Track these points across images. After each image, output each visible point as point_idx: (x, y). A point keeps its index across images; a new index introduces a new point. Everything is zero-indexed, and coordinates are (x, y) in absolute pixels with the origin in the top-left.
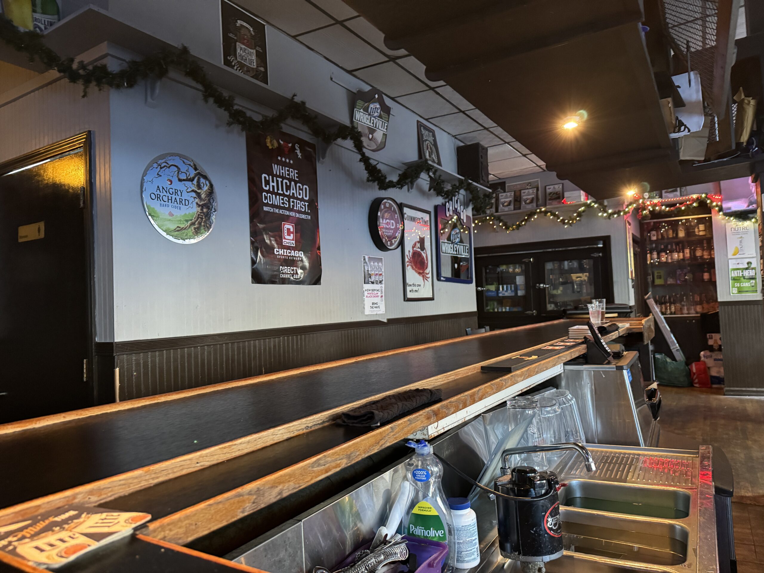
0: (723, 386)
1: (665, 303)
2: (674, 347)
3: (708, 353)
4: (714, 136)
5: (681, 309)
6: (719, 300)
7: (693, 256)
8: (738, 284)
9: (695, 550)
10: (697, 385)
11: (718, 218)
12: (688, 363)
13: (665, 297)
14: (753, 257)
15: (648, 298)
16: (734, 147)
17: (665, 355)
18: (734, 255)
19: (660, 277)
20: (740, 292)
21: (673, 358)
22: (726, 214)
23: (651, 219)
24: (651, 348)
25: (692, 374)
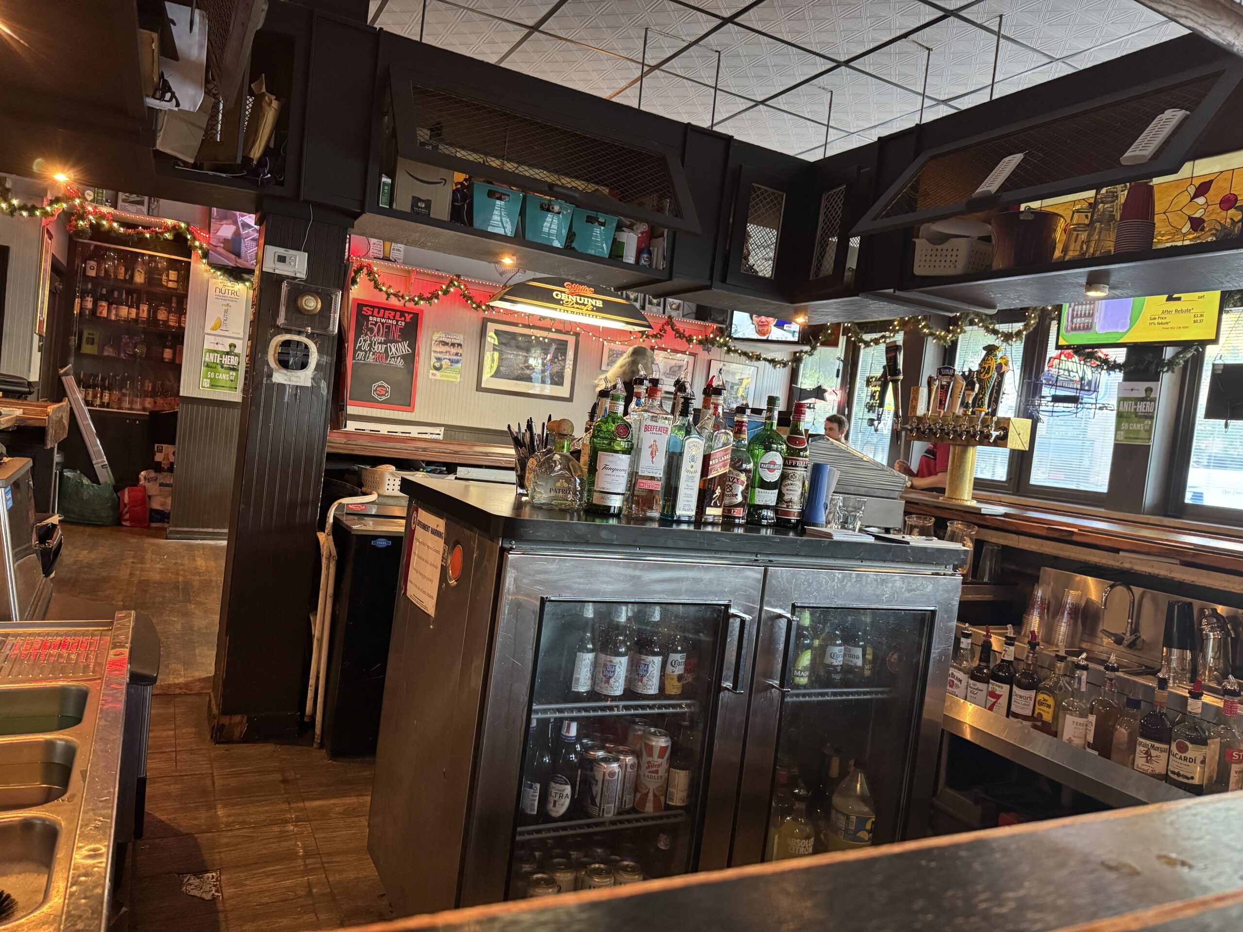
0: (166, 525)
1: (94, 386)
2: (99, 460)
3: (152, 474)
4: (214, 132)
5: (119, 399)
6: (181, 394)
7: (152, 319)
8: (213, 374)
9: (84, 774)
10: (127, 524)
11: (200, 267)
12: (117, 488)
13: (97, 376)
14: (238, 338)
15: (66, 374)
16: (239, 161)
17: (81, 472)
18: (213, 329)
19: (91, 342)
20: (213, 386)
21: (94, 479)
22: (210, 264)
23: (91, 239)
24: (57, 458)
25: (122, 505)
